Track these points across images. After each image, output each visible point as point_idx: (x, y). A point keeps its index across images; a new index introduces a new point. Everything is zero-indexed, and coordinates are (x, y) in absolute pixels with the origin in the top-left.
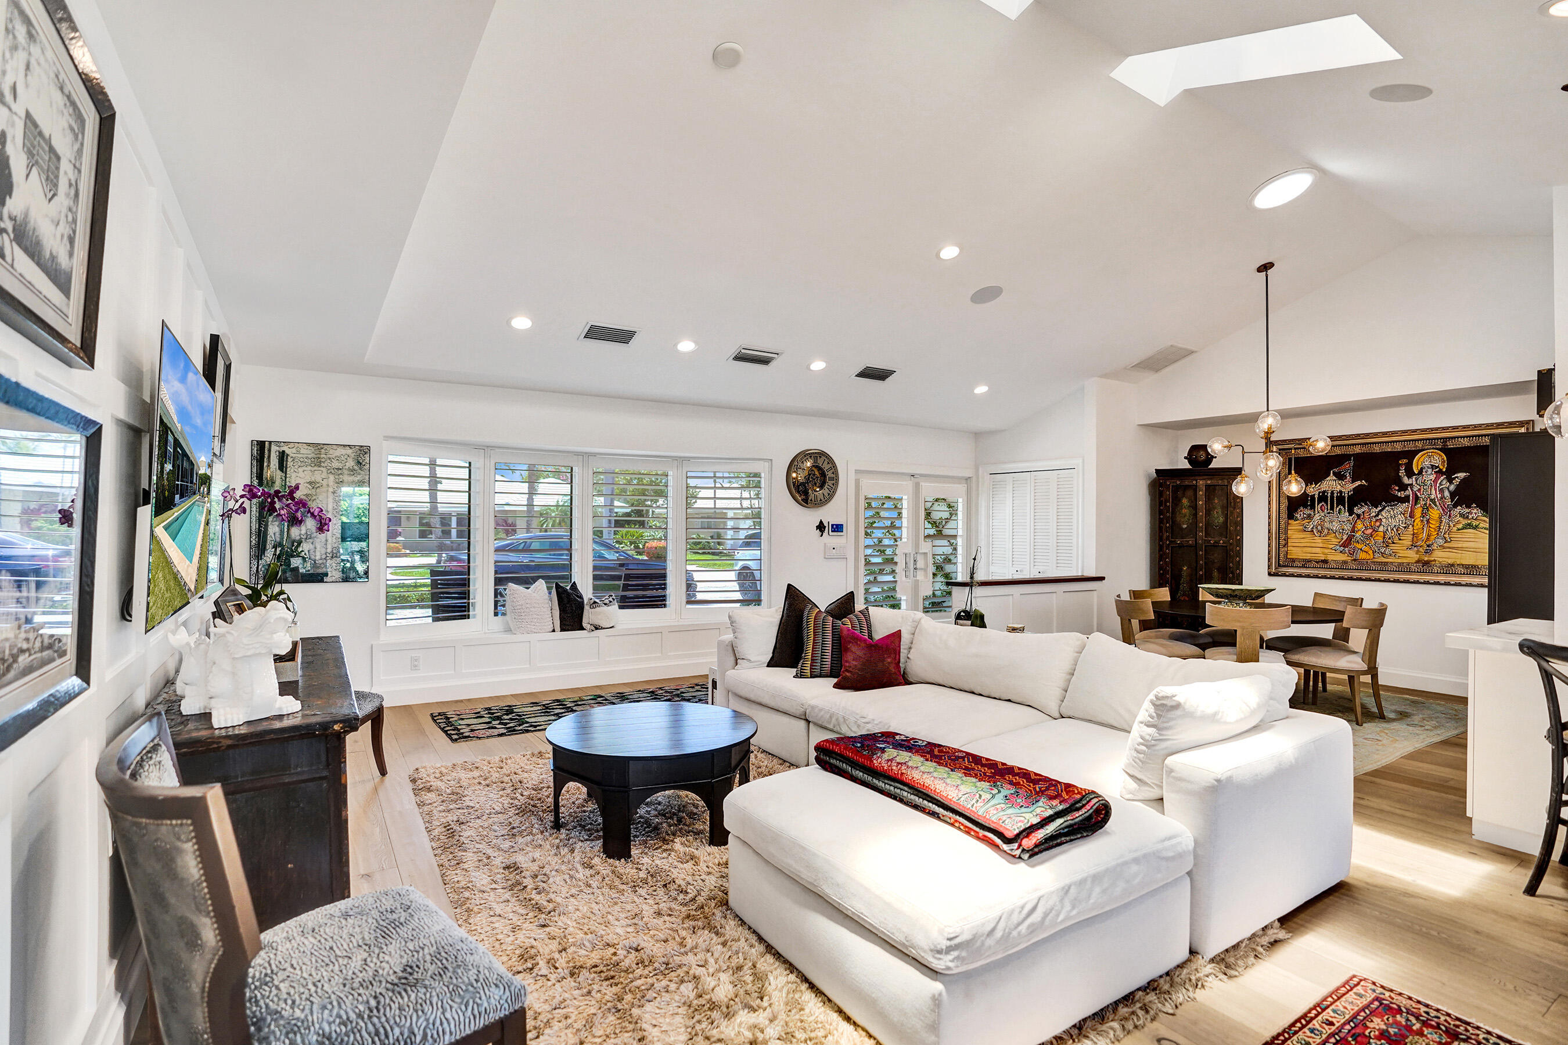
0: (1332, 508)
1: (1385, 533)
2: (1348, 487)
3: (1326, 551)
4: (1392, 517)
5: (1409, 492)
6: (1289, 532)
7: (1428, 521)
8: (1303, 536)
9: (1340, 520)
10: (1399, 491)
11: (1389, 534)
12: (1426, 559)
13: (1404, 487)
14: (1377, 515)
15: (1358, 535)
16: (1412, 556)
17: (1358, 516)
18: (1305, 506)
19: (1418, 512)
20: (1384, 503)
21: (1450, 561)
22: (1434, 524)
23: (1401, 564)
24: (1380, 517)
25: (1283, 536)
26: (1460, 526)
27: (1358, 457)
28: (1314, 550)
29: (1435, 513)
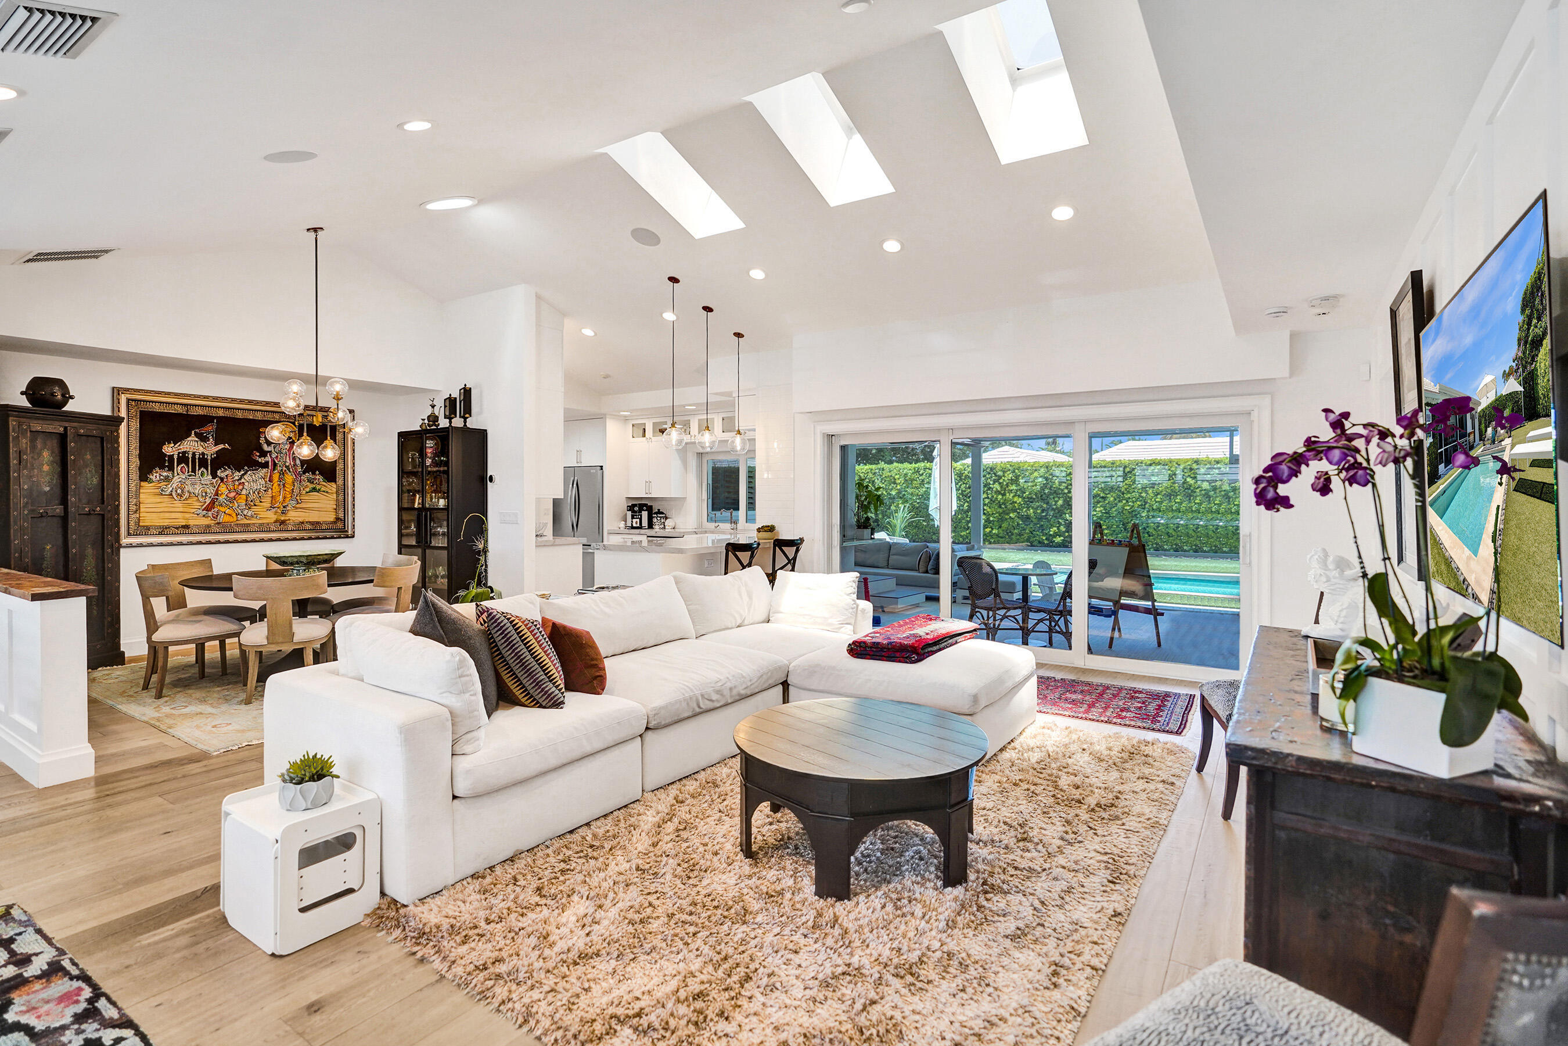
0: (194, 471)
1: (247, 496)
2: (211, 449)
3: (187, 515)
4: (253, 480)
5: (268, 458)
6: (142, 496)
7: (284, 485)
8: (159, 500)
9: (202, 483)
10: (260, 457)
11: (251, 497)
12: (282, 519)
13: (264, 454)
14: (240, 479)
15: (222, 498)
16: (271, 516)
17: (222, 479)
18: (162, 467)
19: (276, 477)
20: (246, 468)
21: (301, 520)
22: (289, 488)
23: (261, 524)
24: (243, 480)
25: (133, 501)
26: (308, 490)
27: (220, 419)
28: (173, 515)
29: (289, 478)
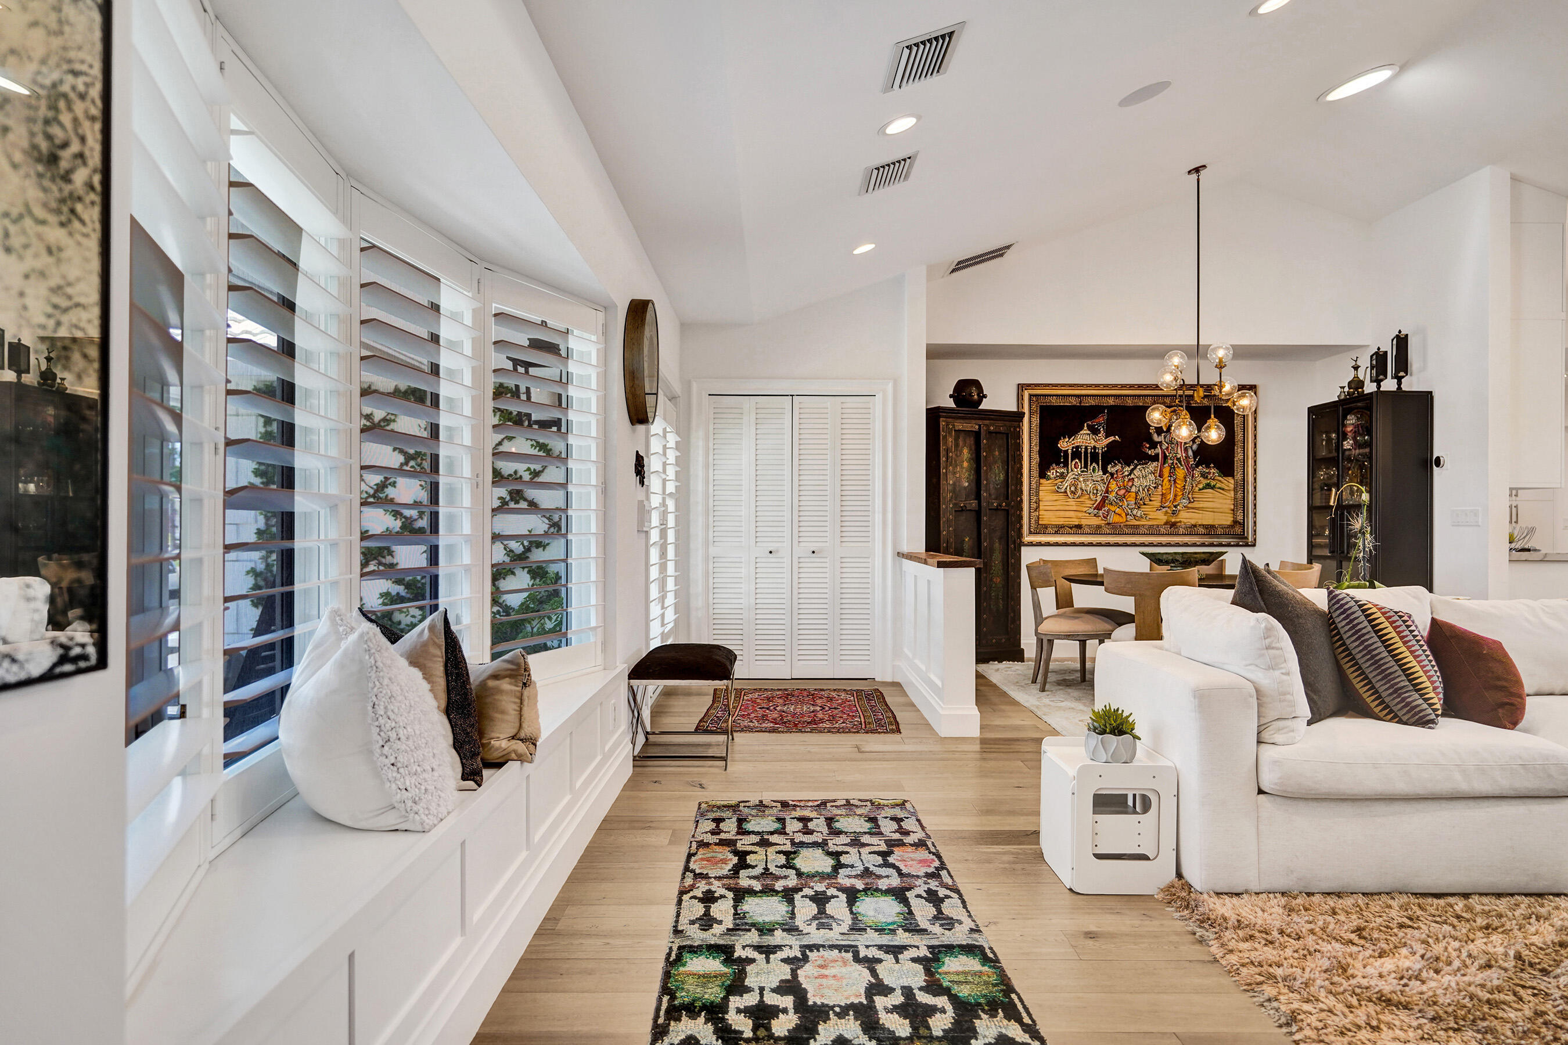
0: (1086, 466)
1: (1137, 493)
2: (1102, 442)
3: (1080, 514)
4: (1143, 476)
5: (1159, 450)
6: (1041, 493)
7: (1175, 481)
8: (1055, 498)
10: (1150, 448)
11: (1141, 495)
12: (1173, 520)
13: (1154, 445)
14: (1130, 474)
15: (1112, 496)
16: (1161, 517)
17: (1112, 475)
18: (1058, 464)
19: (1166, 471)
20: (1136, 462)
21: (1193, 522)
22: (1180, 484)
23: (1151, 526)
24: (1132, 476)
25: (1034, 499)
26: (1201, 486)
27: (1111, 408)
28: (1068, 514)
29: (1181, 472)
